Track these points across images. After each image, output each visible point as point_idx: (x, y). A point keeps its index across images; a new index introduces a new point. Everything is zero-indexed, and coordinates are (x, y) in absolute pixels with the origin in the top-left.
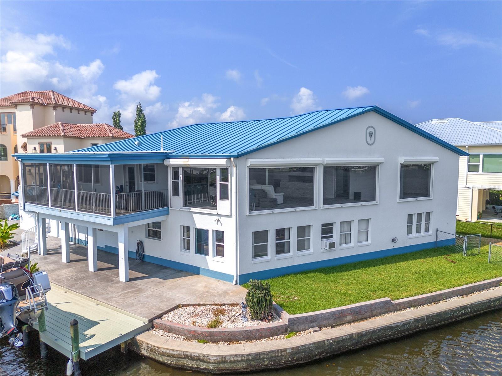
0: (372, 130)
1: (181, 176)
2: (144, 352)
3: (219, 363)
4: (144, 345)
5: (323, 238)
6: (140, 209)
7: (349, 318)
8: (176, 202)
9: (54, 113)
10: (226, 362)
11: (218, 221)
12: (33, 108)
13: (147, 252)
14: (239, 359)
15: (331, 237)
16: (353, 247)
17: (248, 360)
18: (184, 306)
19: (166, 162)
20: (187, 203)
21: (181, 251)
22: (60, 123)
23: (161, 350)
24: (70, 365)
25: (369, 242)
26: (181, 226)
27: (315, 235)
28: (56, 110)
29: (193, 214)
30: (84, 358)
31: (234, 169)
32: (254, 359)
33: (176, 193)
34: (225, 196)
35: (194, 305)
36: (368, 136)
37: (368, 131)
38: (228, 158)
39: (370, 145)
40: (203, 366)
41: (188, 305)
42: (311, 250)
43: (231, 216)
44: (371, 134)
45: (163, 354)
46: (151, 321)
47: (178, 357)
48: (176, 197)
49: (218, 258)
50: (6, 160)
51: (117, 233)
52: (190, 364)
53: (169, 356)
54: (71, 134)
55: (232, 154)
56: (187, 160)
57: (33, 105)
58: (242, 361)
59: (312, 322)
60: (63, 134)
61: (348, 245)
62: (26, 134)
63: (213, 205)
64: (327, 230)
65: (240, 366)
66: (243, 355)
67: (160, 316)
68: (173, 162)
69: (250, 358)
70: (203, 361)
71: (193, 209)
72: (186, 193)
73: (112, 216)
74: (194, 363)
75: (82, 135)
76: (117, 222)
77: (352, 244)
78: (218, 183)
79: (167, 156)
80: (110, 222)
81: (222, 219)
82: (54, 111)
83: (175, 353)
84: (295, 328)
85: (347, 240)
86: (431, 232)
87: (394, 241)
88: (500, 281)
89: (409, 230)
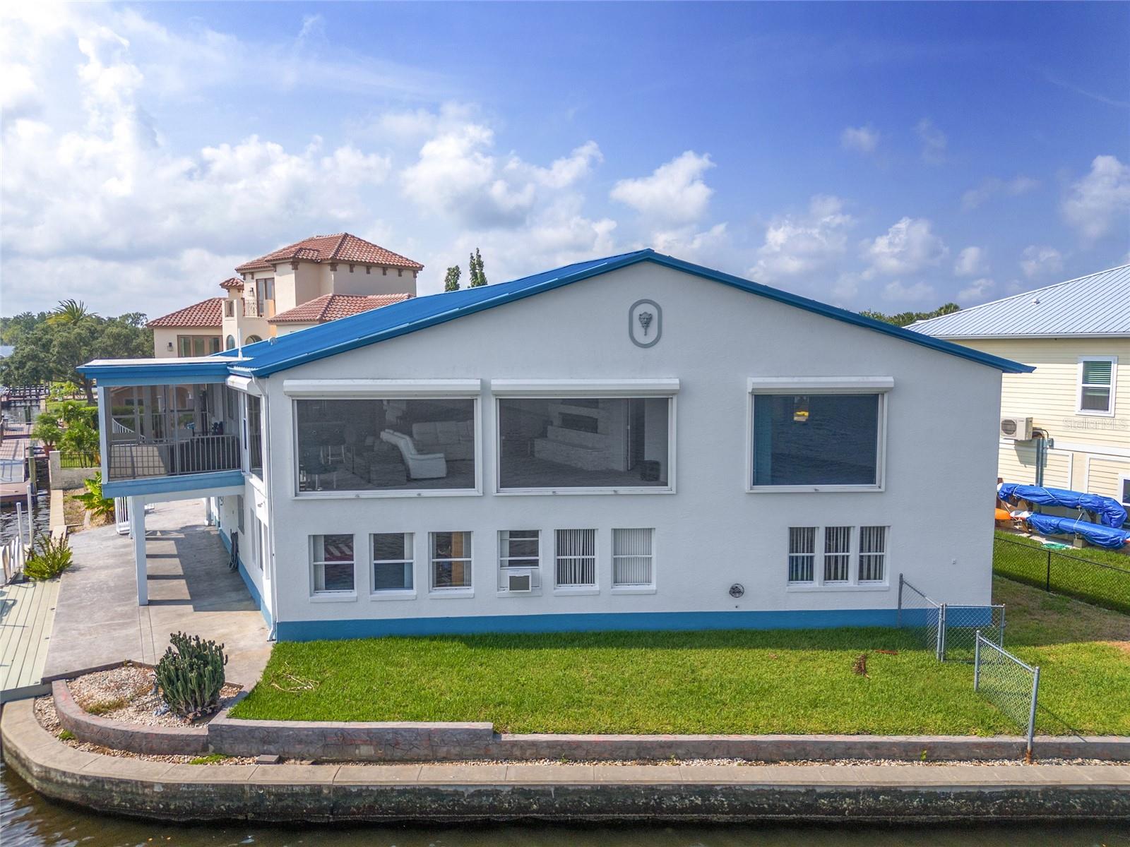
0: (651, 310)
5: (511, 563)
6: (170, 471)
7: (365, 750)
8: (246, 459)
9: (331, 275)
12: (295, 268)
13: (243, 558)
14: (69, 781)
15: (535, 563)
16: (598, 594)
17: (82, 786)
18: (135, 664)
20: (252, 465)
22: (330, 295)
25: (653, 586)
28: (336, 270)
29: (254, 489)
32: (92, 787)
33: (246, 444)
36: (637, 324)
37: (637, 313)
39: (645, 346)
42: (473, 589)
44: (646, 321)
46: (47, 681)
48: (246, 451)
56: (234, 378)
57: (295, 263)
58: (73, 785)
59: (265, 741)
61: (585, 588)
64: (521, 546)
66: (73, 776)
67: (71, 677)
68: (232, 381)
71: (253, 479)
73: (102, 481)
77: (598, 586)
79: (226, 371)
82: (333, 272)
84: (226, 746)
85: (586, 574)
86: (888, 581)
87: (736, 591)
88: (923, 746)
89: (799, 570)
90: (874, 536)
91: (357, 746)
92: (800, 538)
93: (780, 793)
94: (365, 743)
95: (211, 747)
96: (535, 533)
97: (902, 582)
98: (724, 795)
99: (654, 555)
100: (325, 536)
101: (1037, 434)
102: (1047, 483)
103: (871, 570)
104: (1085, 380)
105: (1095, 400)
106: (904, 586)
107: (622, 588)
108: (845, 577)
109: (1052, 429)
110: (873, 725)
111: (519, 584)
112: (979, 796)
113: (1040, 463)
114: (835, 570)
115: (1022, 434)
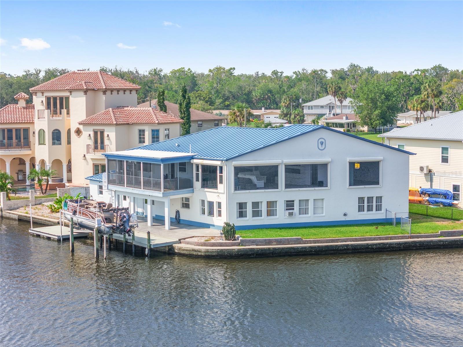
0: (323, 140)
1: (200, 170)
2: (176, 251)
3: (206, 252)
4: (176, 248)
5: (287, 209)
6: (176, 189)
8: (197, 185)
9: (104, 97)
10: (209, 252)
11: (218, 196)
12: (86, 94)
13: (182, 217)
14: (214, 251)
15: (293, 209)
16: (310, 217)
17: (218, 251)
18: (196, 237)
19: (192, 161)
20: (204, 186)
21: (200, 215)
22: (111, 109)
23: (183, 248)
24: (147, 250)
25: (324, 214)
26: (200, 200)
27: (281, 207)
28: (106, 94)
29: (207, 193)
30: (152, 247)
31: (225, 167)
32: (220, 251)
33: (197, 180)
34: (221, 182)
35: (201, 237)
36: (320, 144)
37: (319, 141)
38: (222, 161)
39: (322, 150)
40: (199, 254)
41: (198, 237)
42: (277, 217)
43: (224, 193)
44: (322, 143)
45: (184, 250)
46: (180, 240)
47: (190, 251)
48: (198, 182)
49: (219, 218)
50: (60, 144)
51: (164, 202)
52: (195, 253)
53: (187, 250)
54: (121, 121)
55: (224, 159)
56: (202, 160)
57: (86, 92)
58: (215, 252)
59: (252, 242)
60: (115, 122)
61: (306, 215)
62: (82, 121)
63: (216, 187)
64: (290, 205)
65: (214, 254)
67: (184, 239)
68: (195, 161)
69: (219, 251)
70: (199, 251)
71: (206, 190)
72: (204, 180)
73: (162, 192)
74: (196, 253)
75: (130, 122)
76: (164, 195)
77: (309, 215)
78: (218, 174)
79: (192, 158)
80: (161, 195)
81: (220, 195)
82: (104, 95)
83: (189, 249)
84: (244, 244)
85: (306, 212)
86: (383, 211)
87: (345, 215)
88: (389, 237)
89: (361, 209)
90: (379, 199)
91: (273, 243)
92: (361, 200)
93: (362, 245)
94: (274, 242)
95: (241, 244)
96: (293, 201)
97: (386, 210)
98: (351, 246)
99: (324, 206)
100: (239, 203)
101: (430, 171)
102: (433, 187)
103: (379, 208)
104: (442, 154)
105: (445, 160)
106: (387, 211)
107: (315, 215)
108: (372, 210)
109: (434, 170)
110: (379, 234)
111: (291, 214)
112: (399, 244)
113: (431, 181)
114: (370, 209)
115: (425, 171)
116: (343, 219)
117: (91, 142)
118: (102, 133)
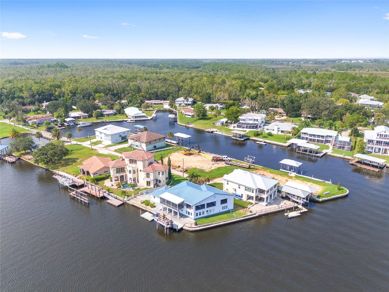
4: (184, 228)
5: (207, 213)
21: (186, 214)
22: (150, 166)
30: (178, 229)
33: (185, 206)
34: (192, 208)
35: (188, 223)
39: (215, 199)
44: (215, 197)
47: (187, 229)
49: (191, 216)
50: (135, 174)
55: (193, 205)
56: (187, 202)
62: (142, 168)
67: (185, 224)
69: (194, 230)
70: (190, 230)
71: (188, 209)
75: (156, 170)
81: (192, 211)
88: (231, 220)
90: (227, 206)
92: (223, 207)
94: (207, 225)
95: (199, 227)
96: (208, 210)
99: (215, 210)
100: (196, 213)
102: (236, 194)
105: (239, 188)
106: (229, 208)
107: (213, 212)
108: (225, 209)
112: (234, 222)
113: (236, 191)
115: (234, 189)
116: (219, 212)
117: (146, 176)
118: (149, 174)
